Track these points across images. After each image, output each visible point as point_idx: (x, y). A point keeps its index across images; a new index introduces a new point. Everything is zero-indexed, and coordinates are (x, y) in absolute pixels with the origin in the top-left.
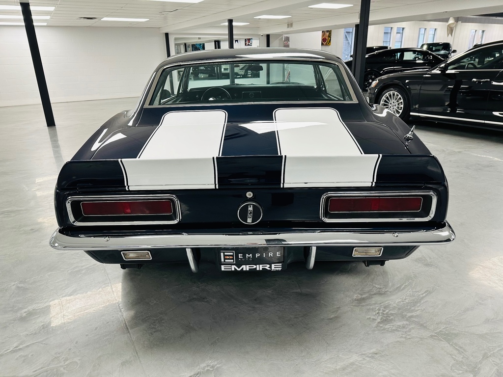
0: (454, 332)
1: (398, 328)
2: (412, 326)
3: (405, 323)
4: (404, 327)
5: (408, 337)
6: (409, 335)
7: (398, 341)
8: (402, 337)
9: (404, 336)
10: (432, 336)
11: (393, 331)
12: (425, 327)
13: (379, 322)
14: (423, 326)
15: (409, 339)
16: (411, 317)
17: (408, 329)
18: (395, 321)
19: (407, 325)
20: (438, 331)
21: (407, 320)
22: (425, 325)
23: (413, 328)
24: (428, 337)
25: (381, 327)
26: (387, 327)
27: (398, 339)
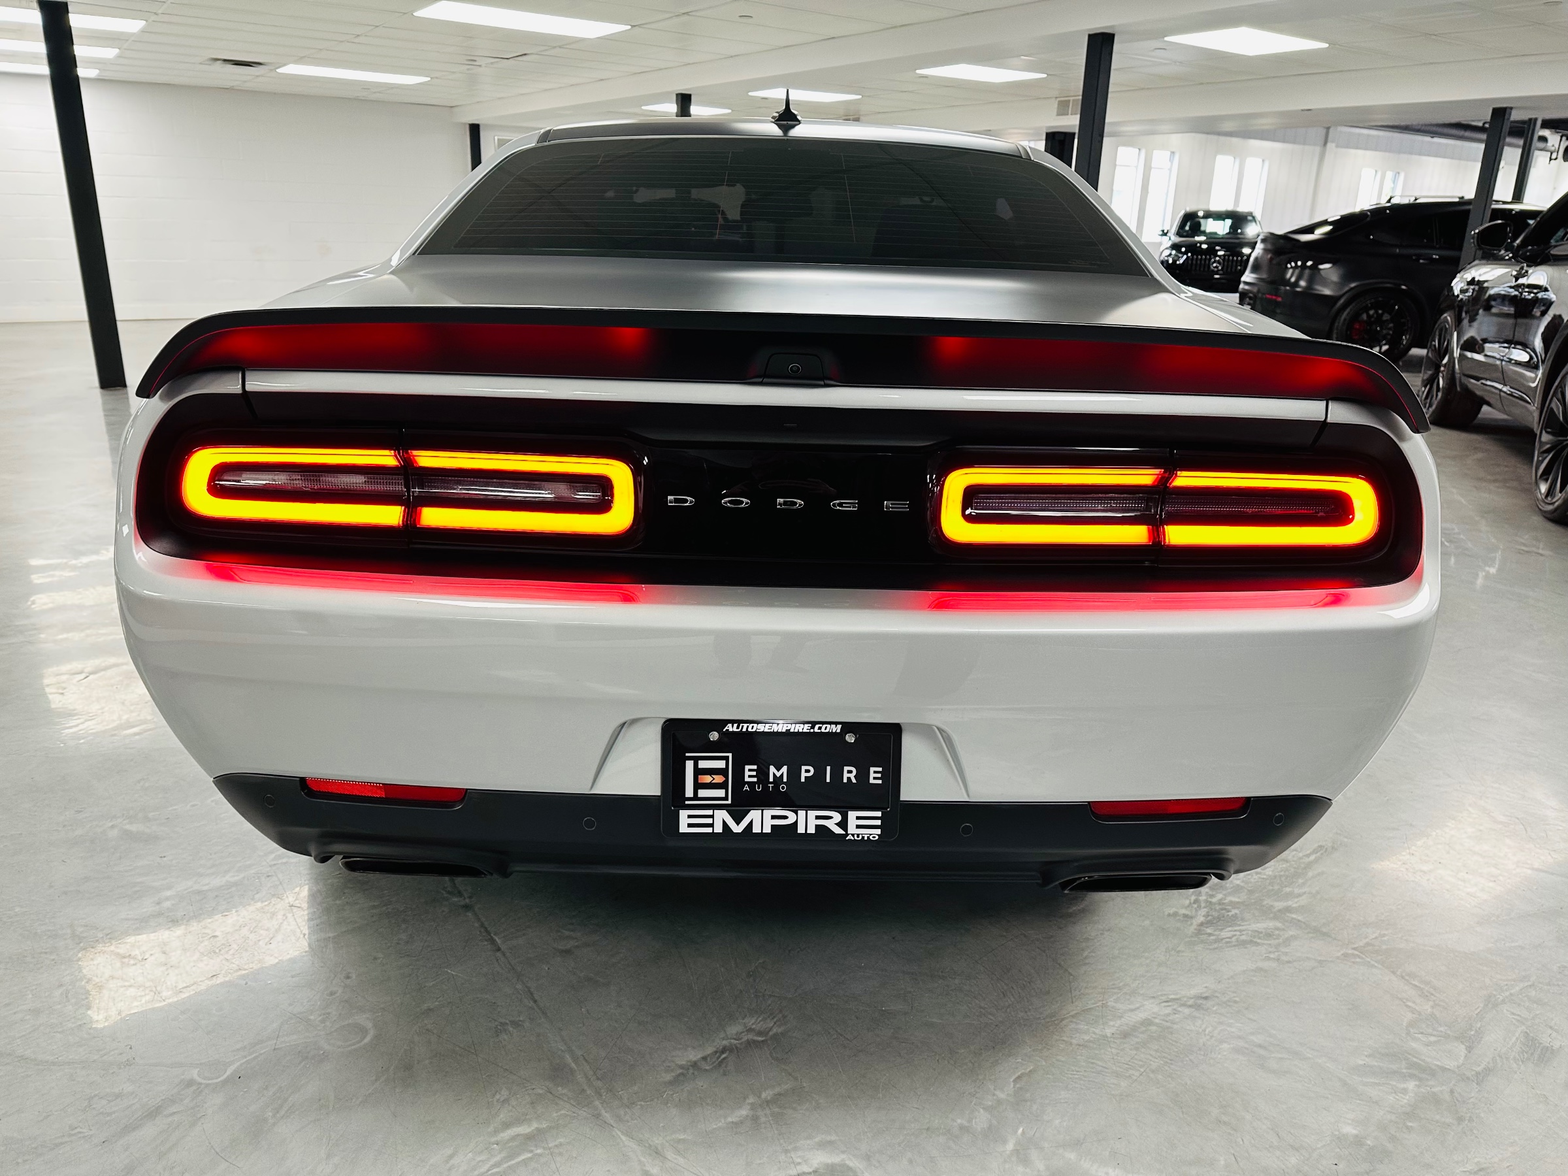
0: (1403, 946)
1: (1254, 937)
2: (1291, 933)
3: (1271, 924)
4: (1269, 935)
5: (1285, 958)
6: (1286, 954)
7: (1259, 970)
8: (1268, 958)
9: (1272, 956)
11: (1242, 944)
12: (1325, 934)
13: (1202, 924)
14: (1319, 933)
15: (1289, 962)
16: (1288, 910)
17: (1281, 940)
18: (1243, 920)
19: (1277, 929)
20: (1361, 944)
21: (1275, 918)
22: (1324, 930)
23: (1294, 938)
24: (1338, 958)
25: (1210, 935)
26: (1226, 933)
27: (1260, 964)
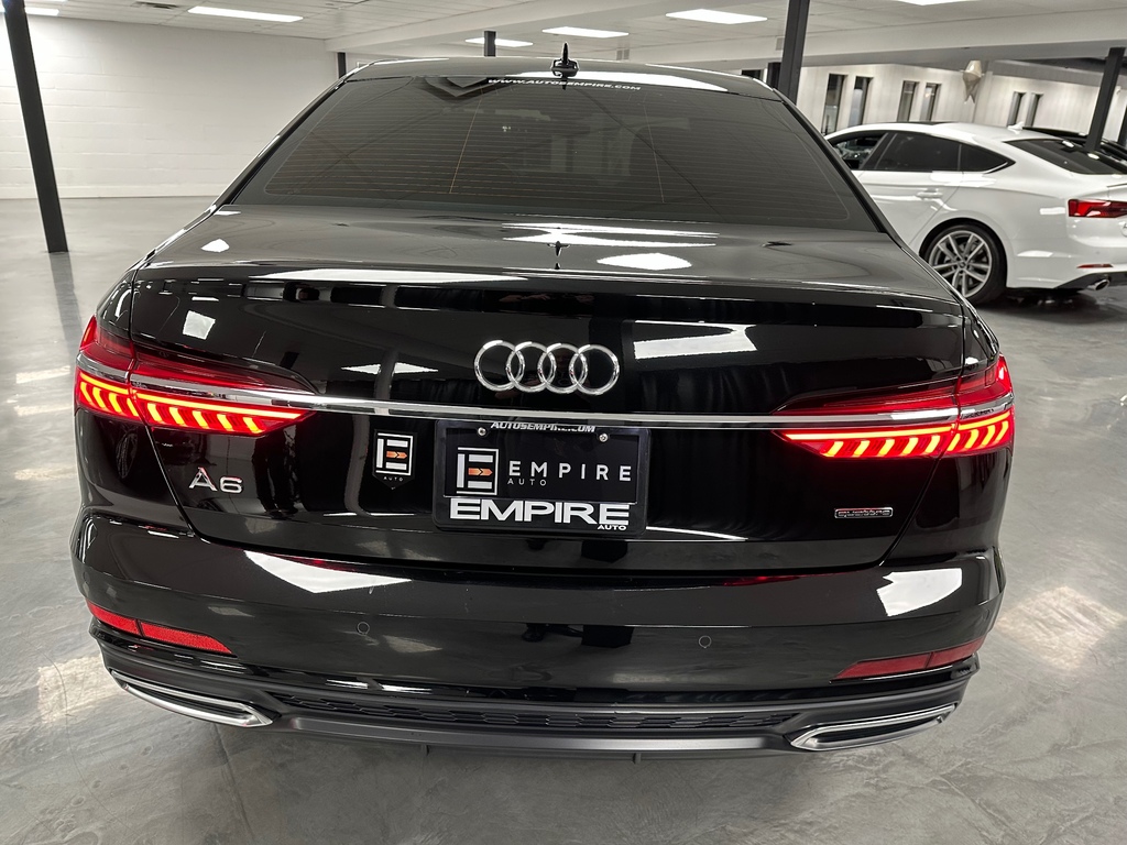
0: (984, 774)
2: (891, 759)
4: (872, 761)
5: (882, 785)
6: (884, 780)
7: (858, 796)
8: (868, 785)
9: (872, 782)
10: (934, 783)
11: (848, 770)
14: (914, 759)
15: (885, 788)
17: (881, 766)
19: (878, 754)
20: (949, 771)
22: (919, 756)
23: (891, 762)
24: (927, 785)
27: (860, 790)
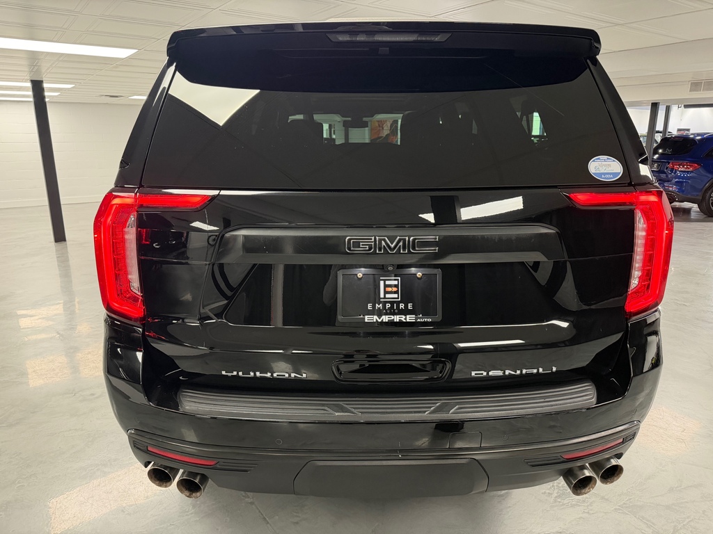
0: (638, 504)
2: (593, 500)
5: (591, 512)
6: (591, 510)
7: (581, 518)
10: (615, 509)
11: (573, 506)
15: (592, 514)
20: (622, 503)
22: (606, 497)
23: (594, 502)
24: (612, 511)
25: (560, 502)
26: (566, 501)
27: (581, 515)
